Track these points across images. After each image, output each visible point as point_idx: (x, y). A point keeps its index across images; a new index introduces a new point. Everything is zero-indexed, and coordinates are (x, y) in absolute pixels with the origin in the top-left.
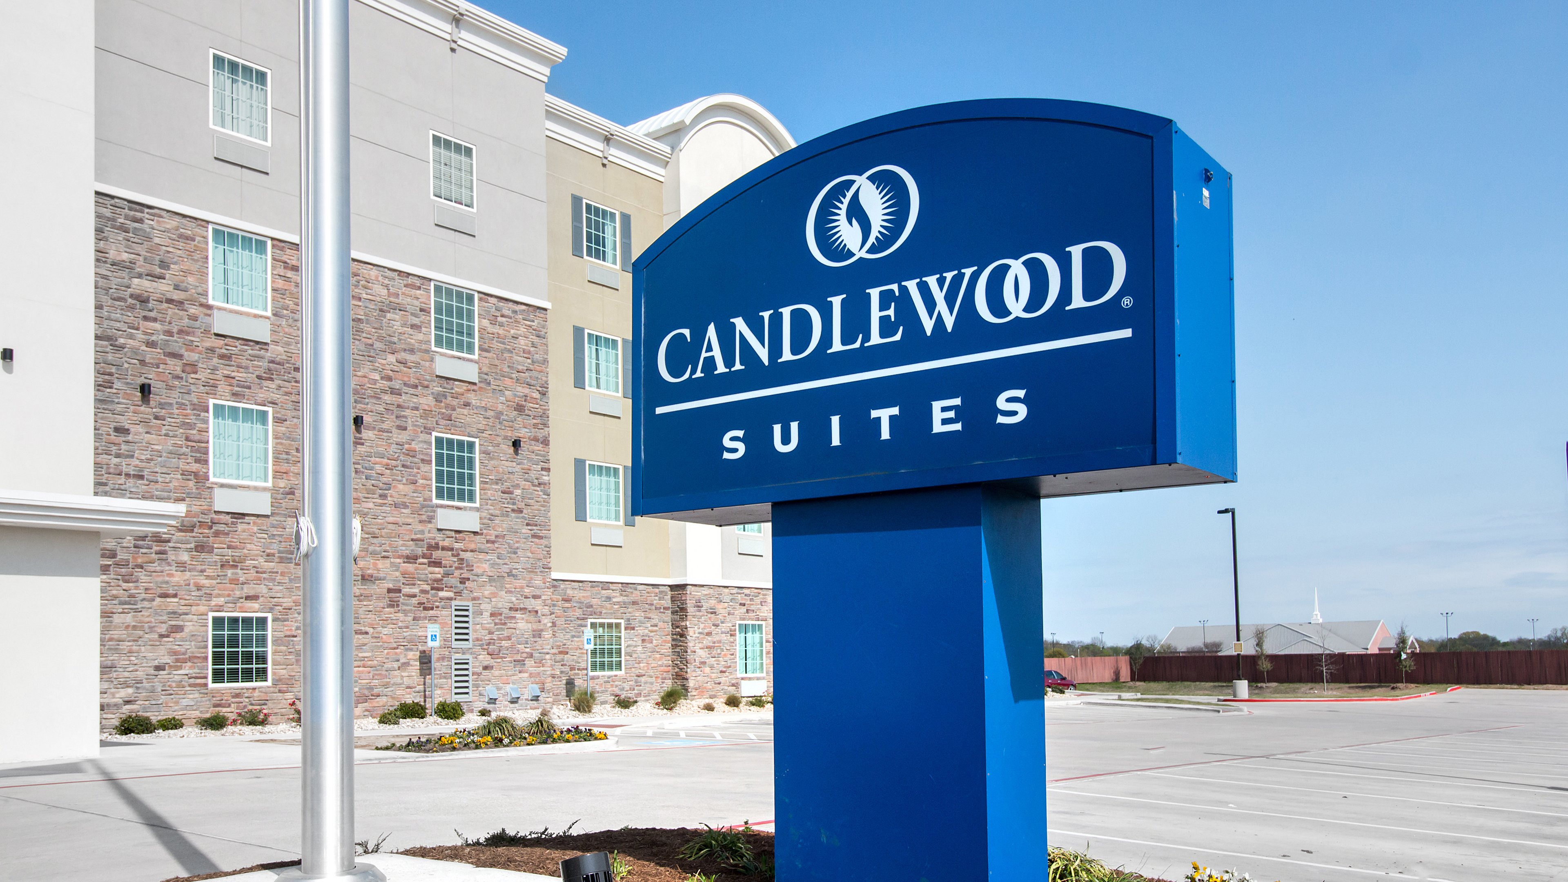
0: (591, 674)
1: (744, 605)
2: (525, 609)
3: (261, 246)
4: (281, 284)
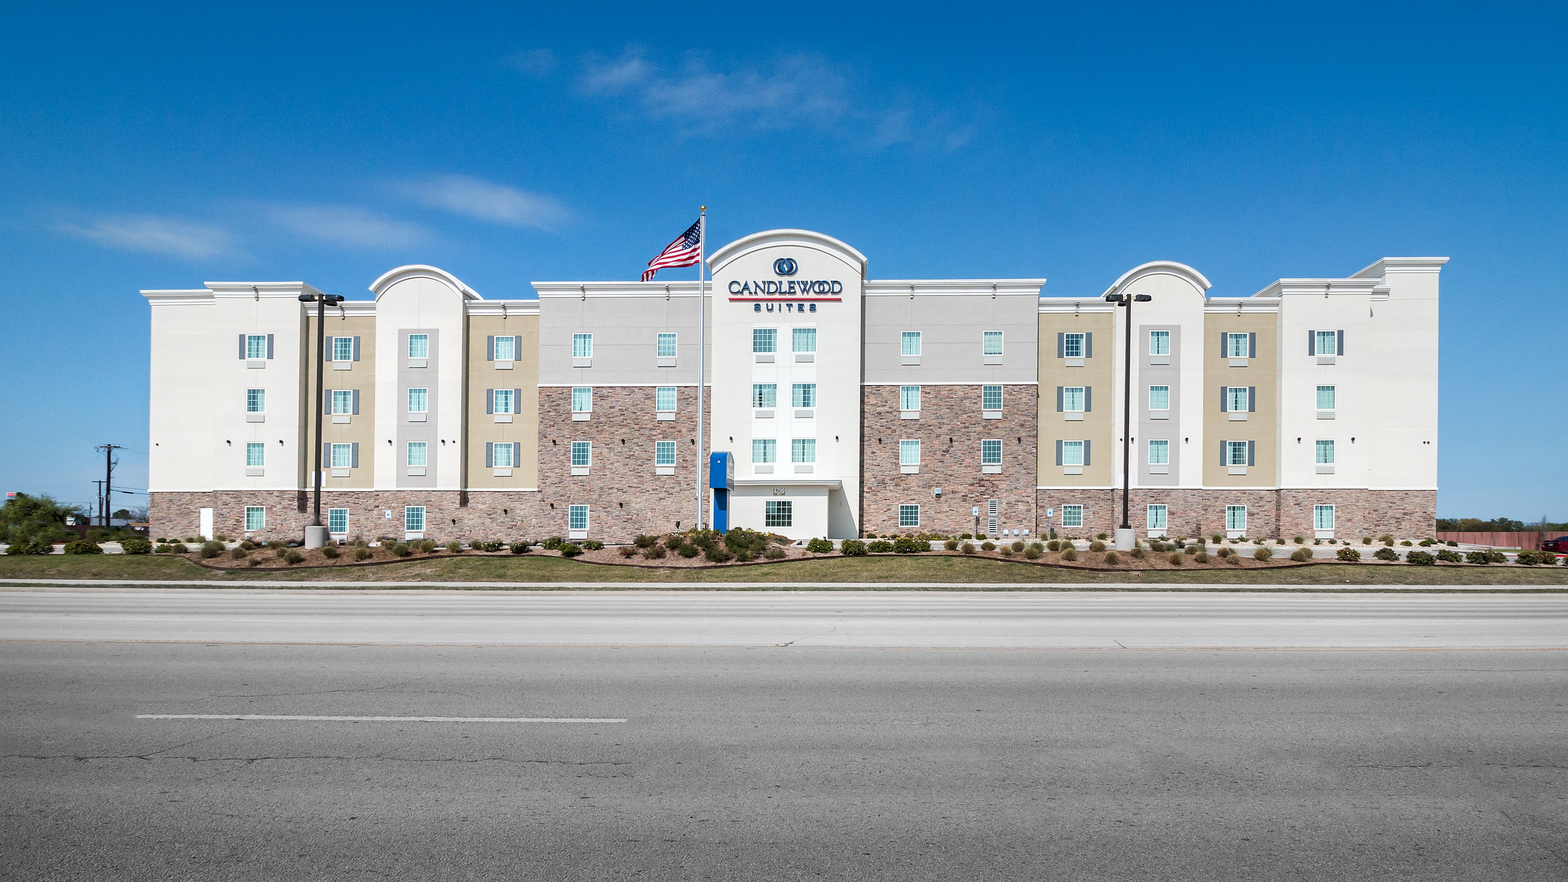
0: (1063, 526)
1: (1153, 497)
2: (1023, 501)
3: (917, 388)
4: (924, 399)
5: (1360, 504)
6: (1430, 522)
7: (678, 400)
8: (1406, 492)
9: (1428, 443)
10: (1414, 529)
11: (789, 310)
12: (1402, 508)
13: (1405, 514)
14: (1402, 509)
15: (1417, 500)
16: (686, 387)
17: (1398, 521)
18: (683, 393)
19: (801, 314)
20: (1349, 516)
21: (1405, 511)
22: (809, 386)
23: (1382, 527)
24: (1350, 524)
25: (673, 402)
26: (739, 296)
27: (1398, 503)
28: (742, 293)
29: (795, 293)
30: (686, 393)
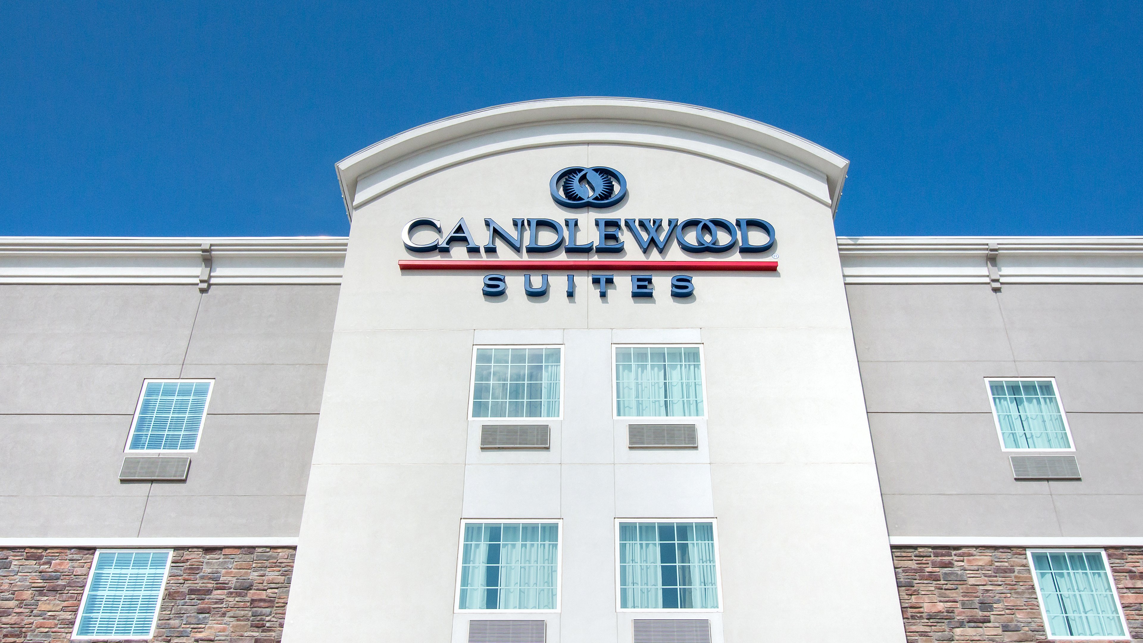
3: (1095, 561)
4: (1131, 598)
7: (170, 595)
11: (603, 295)
16: (208, 550)
18: (194, 570)
19: (643, 307)
22: (684, 531)
25: (148, 605)
26: (436, 259)
28: (445, 251)
29: (619, 250)
30: (207, 570)
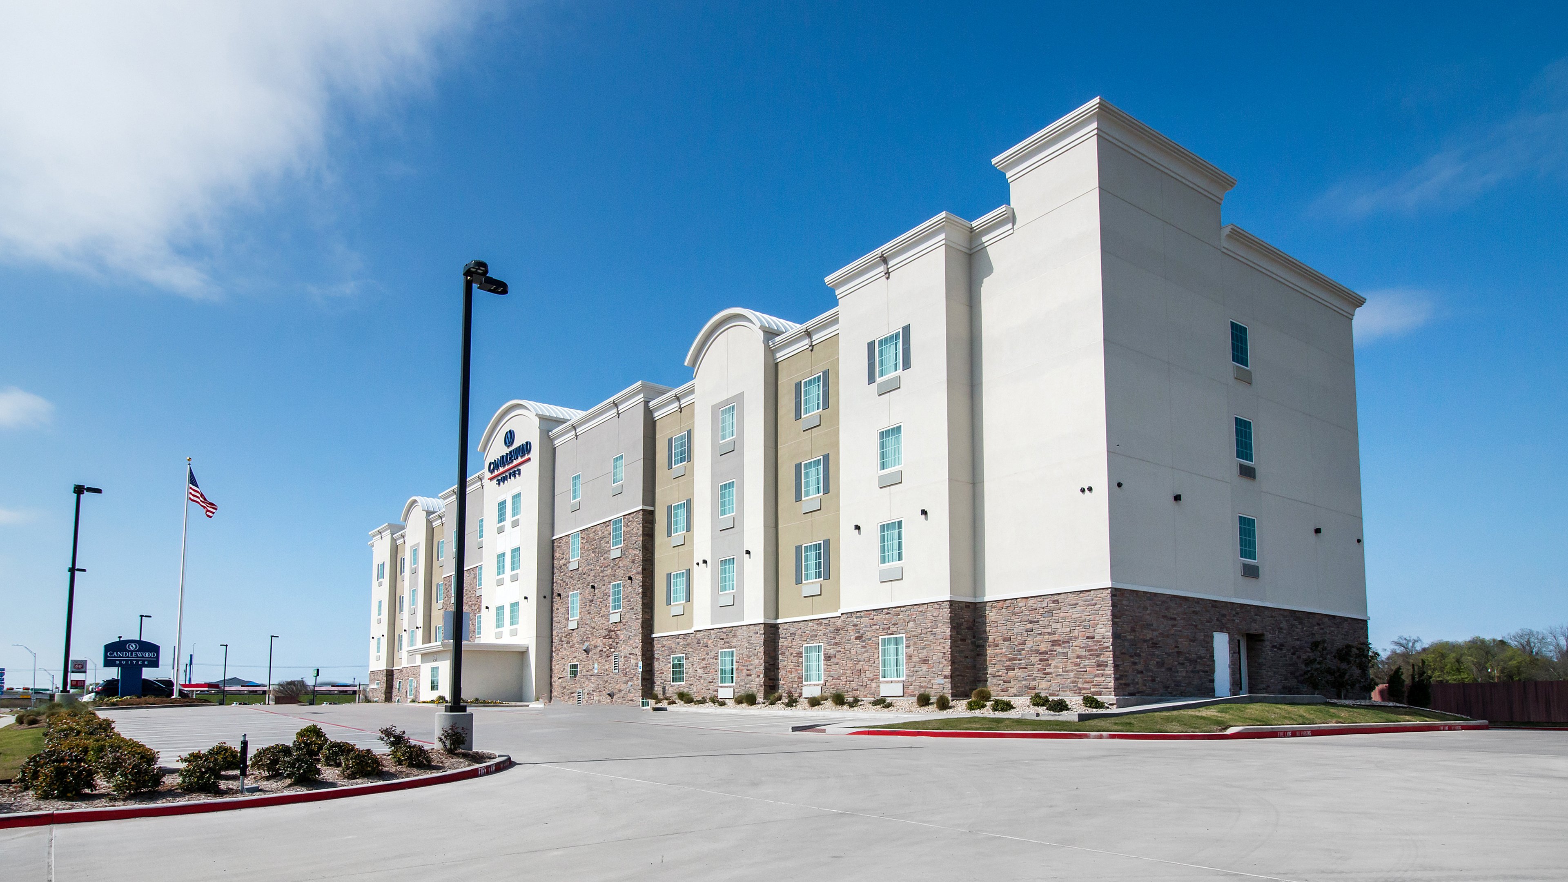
0: (672, 683)
1: (723, 639)
2: (633, 653)
5: (938, 631)
6: (1102, 659)
8: (1055, 598)
9: (1090, 489)
10: (1072, 674)
12: (1049, 630)
13: (1055, 643)
14: (1049, 634)
15: (1076, 613)
17: (1045, 657)
20: (923, 654)
21: (1056, 637)
23: (1018, 673)
24: (925, 668)
27: (1044, 621)
